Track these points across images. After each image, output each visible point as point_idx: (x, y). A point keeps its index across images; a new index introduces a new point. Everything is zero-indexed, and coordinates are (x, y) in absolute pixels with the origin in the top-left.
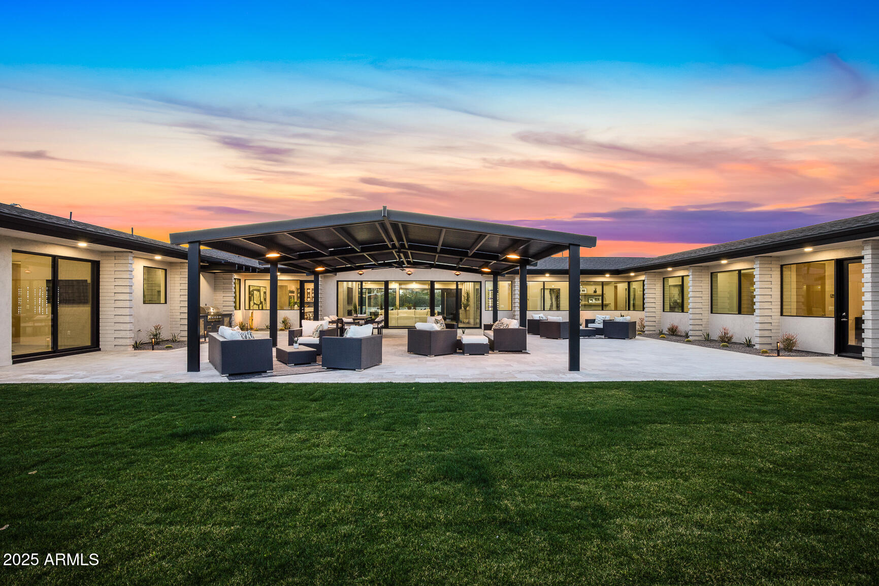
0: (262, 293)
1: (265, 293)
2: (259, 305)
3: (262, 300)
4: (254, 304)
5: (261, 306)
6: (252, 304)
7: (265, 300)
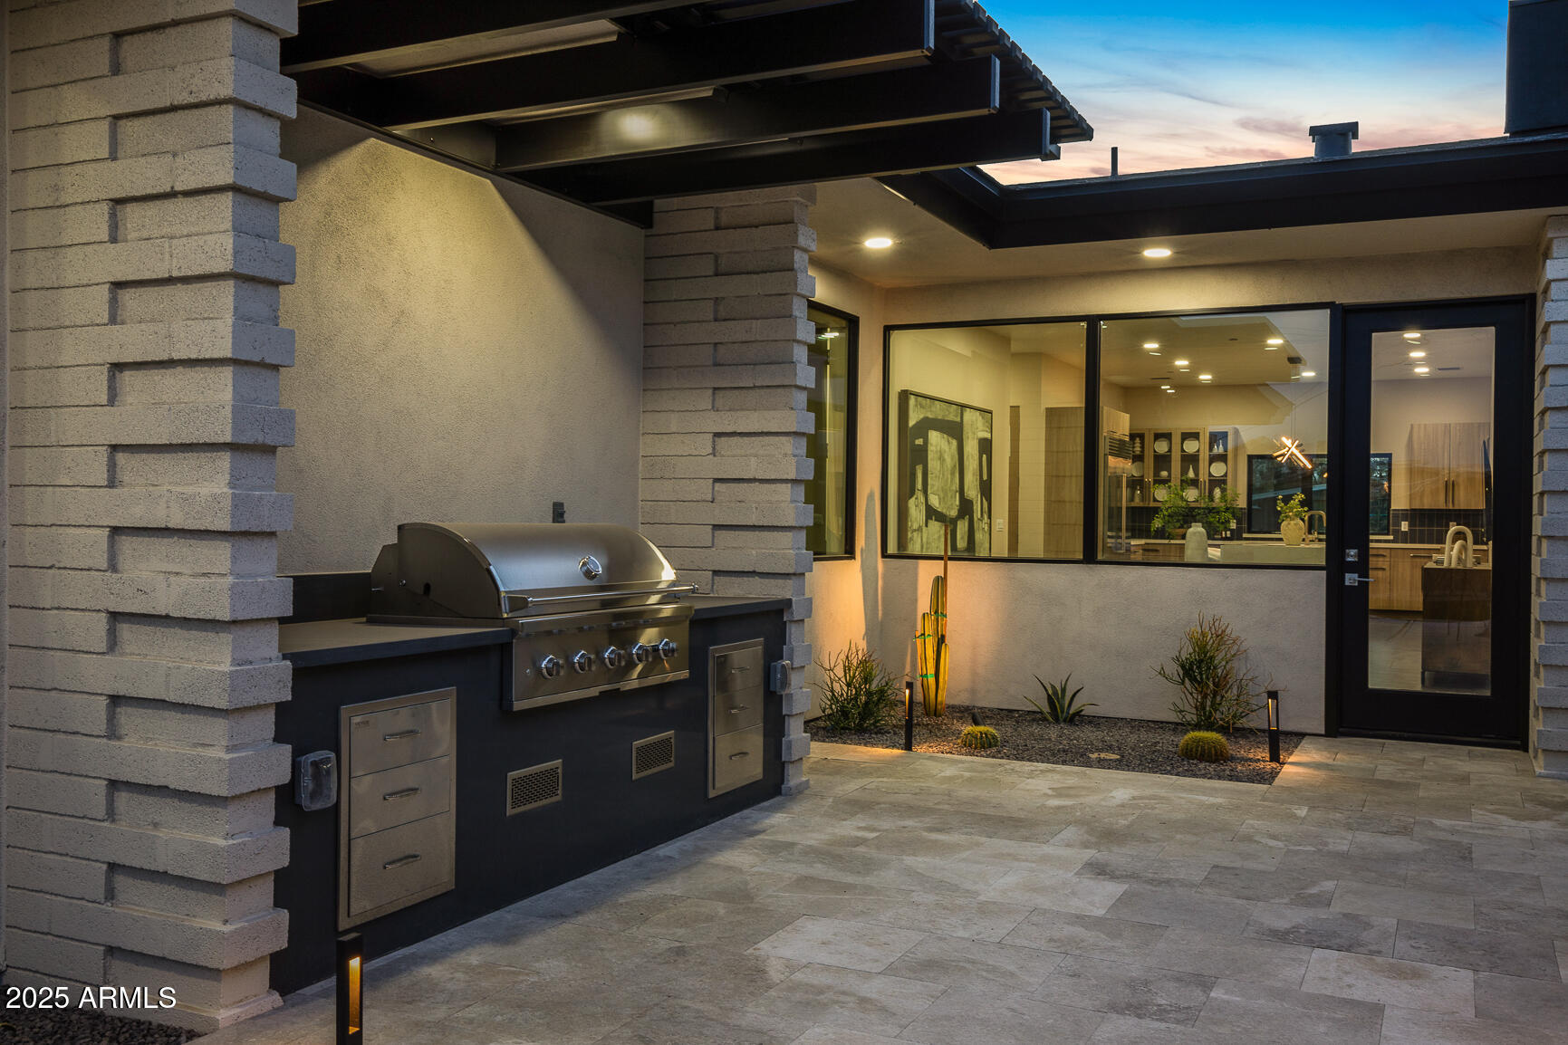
0: (971, 448)
1: (986, 446)
2: (954, 522)
3: (972, 492)
4: (931, 513)
5: (962, 527)
6: (916, 513)
7: (986, 489)
